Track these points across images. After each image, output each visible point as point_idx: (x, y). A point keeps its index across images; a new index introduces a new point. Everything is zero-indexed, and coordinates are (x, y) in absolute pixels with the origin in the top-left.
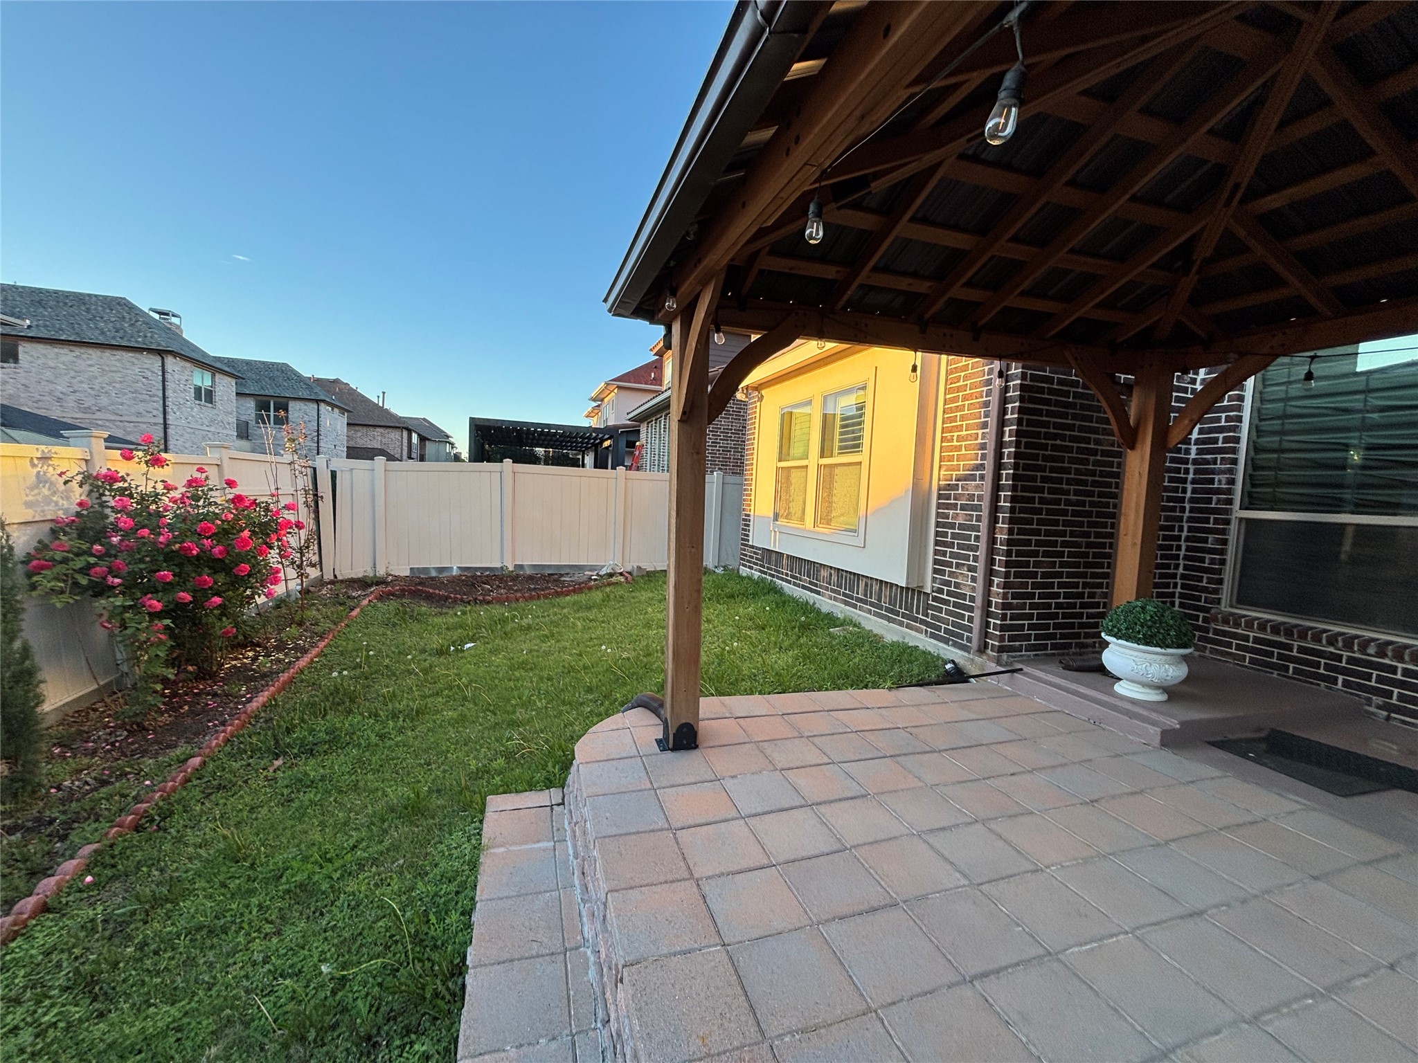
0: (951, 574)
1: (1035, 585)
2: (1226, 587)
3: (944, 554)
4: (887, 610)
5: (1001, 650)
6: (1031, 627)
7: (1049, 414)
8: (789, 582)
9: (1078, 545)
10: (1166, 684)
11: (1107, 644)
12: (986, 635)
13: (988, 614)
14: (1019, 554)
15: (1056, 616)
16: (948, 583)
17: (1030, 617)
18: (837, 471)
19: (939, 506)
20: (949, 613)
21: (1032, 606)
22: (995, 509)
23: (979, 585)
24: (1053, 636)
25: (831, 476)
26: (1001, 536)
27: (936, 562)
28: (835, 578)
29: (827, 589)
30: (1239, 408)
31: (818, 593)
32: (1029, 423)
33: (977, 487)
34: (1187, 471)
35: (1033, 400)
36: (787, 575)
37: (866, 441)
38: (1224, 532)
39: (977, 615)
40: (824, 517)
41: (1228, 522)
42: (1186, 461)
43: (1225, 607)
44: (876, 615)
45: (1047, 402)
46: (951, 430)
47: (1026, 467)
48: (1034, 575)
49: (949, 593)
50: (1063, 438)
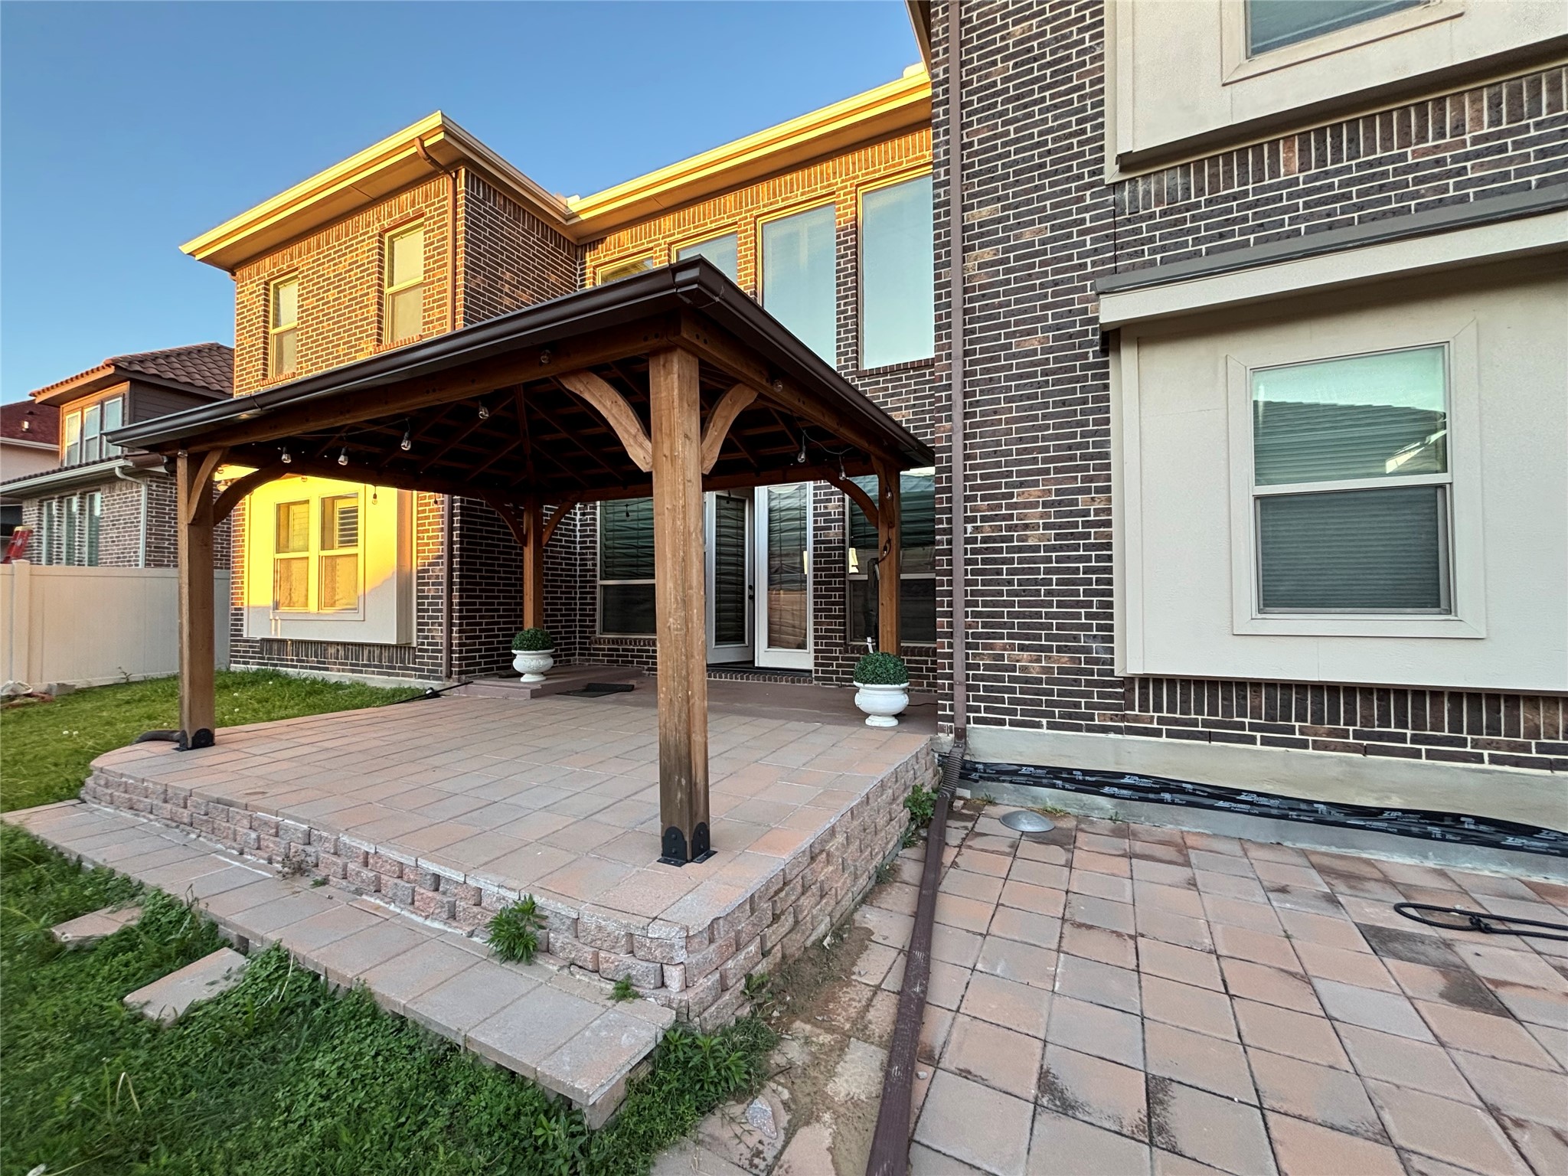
0: (429, 631)
1: (481, 631)
2: (597, 624)
3: (423, 617)
4: (388, 667)
5: (460, 673)
6: (481, 657)
7: (482, 524)
8: (295, 667)
9: (509, 604)
10: (543, 670)
11: (515, 655)
12: (451, 665)
13: (450, 652)
14: (468, 611)
15: (497, 649)
16: (427, 637)
17: (480, 650)
18: (339, 561)
19: (418, 584)
20: (429, 658)
21: (481, 644)
22: (450, 584)
23: (444, 635)
24: (497, 662)
25: (334, 568)
26: (456, 601)
27: (419, 624)
28: (341, 653)
29: (335, 664)
30: (594, 525)
31: (327, 669)
32: (468, 529)
33: (441, 570)
34: (576, 559)
35: (468, 516)
36: (292, 660)
37: (360, 538)
38: (593, 593)
39: (444, 654)
40: (329, 599)
41: (595, 587)
42: (575, 554)
43: (598, 635)
44: (379, 673)
45: (480, 517)
46: (423, 532)
47: (468, 557)
48: (480, 624)
49: (429, 644)
50: (493, 539)
